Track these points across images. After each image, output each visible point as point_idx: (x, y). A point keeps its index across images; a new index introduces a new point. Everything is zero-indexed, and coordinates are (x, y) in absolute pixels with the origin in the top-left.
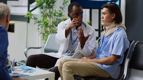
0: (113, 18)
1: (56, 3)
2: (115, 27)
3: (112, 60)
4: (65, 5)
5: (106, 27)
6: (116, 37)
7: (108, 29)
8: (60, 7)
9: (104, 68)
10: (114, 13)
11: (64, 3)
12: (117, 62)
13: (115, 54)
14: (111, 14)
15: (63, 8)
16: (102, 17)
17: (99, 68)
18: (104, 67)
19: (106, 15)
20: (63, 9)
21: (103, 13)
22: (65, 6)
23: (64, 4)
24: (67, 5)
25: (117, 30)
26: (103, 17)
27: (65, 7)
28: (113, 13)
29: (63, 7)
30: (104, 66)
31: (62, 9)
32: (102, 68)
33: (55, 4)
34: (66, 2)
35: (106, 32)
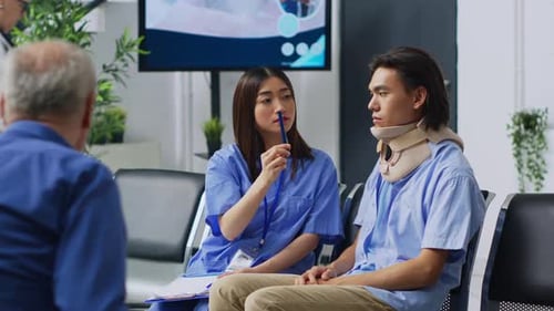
0: (417, 106)
2: (427, 141)
4: (125, 57)
6: (439, 177)
7: (402, 151)
8: (104, 67)
9: (401, 306)
10: (421, 88)
11: (121, 50)
12: (445, 277)
13: (439, 247)
14: (409, 90)
15: (116, 70)
16: (375, 103)
17: (384, 304)
18: (401, 301)
19: (390, 97)
20: (118, 73)
21: (377, 89)
22: (123, 60)
23: (119, 55)
24: (130, 56)
25: (438, 152)
26: (376, 107)
27: (126, 65)
28: (417, 86)
29: (114, 67)
30: (401, 295)
31: (115, 75)
32: (396, 305)
34: (127, 47)
35: (393, 165)
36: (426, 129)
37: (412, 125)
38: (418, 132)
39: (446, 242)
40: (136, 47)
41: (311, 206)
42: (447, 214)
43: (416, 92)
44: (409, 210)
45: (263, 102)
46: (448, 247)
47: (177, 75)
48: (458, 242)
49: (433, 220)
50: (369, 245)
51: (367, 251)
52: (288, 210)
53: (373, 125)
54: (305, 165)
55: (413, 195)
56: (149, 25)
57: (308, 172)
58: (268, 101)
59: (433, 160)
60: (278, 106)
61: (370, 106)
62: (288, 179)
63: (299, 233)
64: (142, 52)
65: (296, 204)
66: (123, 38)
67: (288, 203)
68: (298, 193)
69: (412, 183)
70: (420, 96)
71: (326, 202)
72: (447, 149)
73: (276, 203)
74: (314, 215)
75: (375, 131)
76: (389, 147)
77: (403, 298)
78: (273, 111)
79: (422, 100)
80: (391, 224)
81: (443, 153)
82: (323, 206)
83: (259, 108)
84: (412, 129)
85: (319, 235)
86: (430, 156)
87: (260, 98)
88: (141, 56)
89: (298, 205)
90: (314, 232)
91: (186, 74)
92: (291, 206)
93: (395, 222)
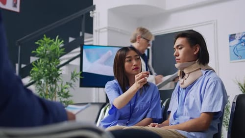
0: (195, 53)
1: (62, 77)
2: (200, 69)
3: (205, 121)
4: (74, 79)
5: (185, 71)
6: (208, 81)
7: (189, 73)
8: (67, 83)
10: (197, 45)
11: (73, 76)
14: (191, 46)
16: (177, 53)
18: (193, 137)
20: (72, 85)
22: (74, 80)
23: (72, 78)
24: (77, 79)
25: (206, 73)
26: (177, 54)
28: (195, 45)
30: (193, 134)
31: (70, 86)
33: (60, 77)
34: (75, 75)
35: (185, 79)
36: (200, 64)
37: (193, 62)
38: (196, 65)
39: (212, 109)
40: (79, 76)
41: (149, 106)
42: (213, 96)
43: (195, 47)
44: (193, 99)
45: (127, 61)
46: (214, 111)
47: (94, 89)
48: (218, 108)
49: (205, 101)
50: (175, 117)
51: (175, 119)
52: (139, 108)
53: (176, 63)
54: (146, 89)
55: (196, 91)
56: (84, 70)
57: (147, 92)
58: (130, 61)
59: (203, 76)
60: (134, 62)
61: (174, 54)
62: (139, 95)
63: (145, 117)
64: (82, 77)
65: (142, 106)
66: (74, 72)
67: (140, 106)
68: (144, 101)
69: (194, 87)
70: (197, 49)
71: (155, 104)
72: (209, 72)
73: (135, 105)
74: (151, 110)
75: (177, 65)
76: (183, 72)
77: (194, 135)
78: (132, 65)
79: (198, 50)
80: (186, 105)
81: (208, 73)
82: (154, 106)
83: (127, 64)
84: (193, 64)
85: (153, 119)
86: (202, 75)
87: (127, 59)
88: (81, 79)
89: (144, 106)
90: (150, 118)
91: (97, 89)
92: (141, 106)
93: (187, 104)
